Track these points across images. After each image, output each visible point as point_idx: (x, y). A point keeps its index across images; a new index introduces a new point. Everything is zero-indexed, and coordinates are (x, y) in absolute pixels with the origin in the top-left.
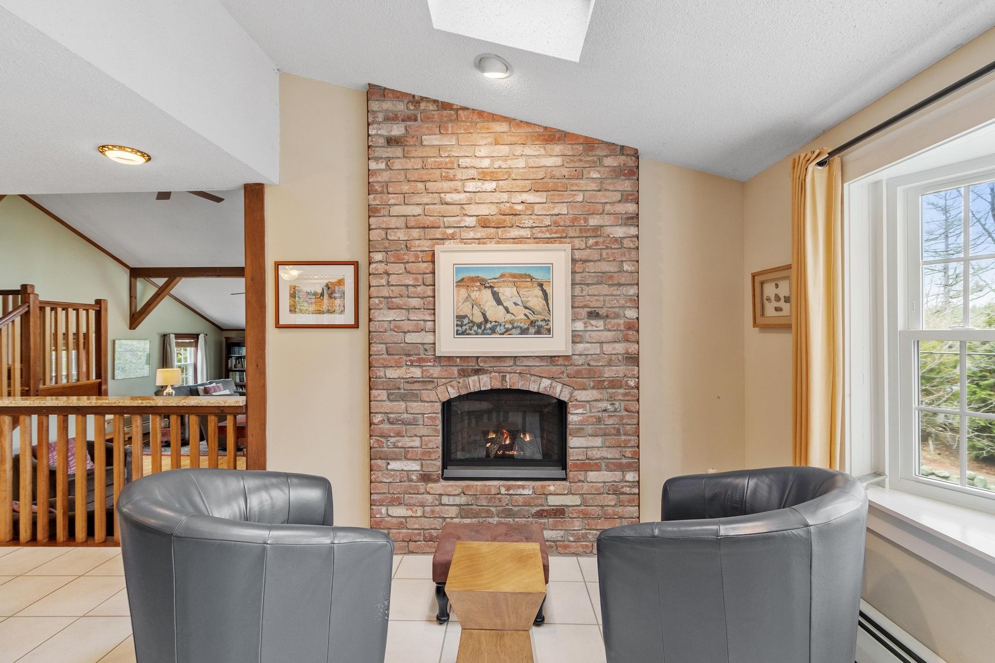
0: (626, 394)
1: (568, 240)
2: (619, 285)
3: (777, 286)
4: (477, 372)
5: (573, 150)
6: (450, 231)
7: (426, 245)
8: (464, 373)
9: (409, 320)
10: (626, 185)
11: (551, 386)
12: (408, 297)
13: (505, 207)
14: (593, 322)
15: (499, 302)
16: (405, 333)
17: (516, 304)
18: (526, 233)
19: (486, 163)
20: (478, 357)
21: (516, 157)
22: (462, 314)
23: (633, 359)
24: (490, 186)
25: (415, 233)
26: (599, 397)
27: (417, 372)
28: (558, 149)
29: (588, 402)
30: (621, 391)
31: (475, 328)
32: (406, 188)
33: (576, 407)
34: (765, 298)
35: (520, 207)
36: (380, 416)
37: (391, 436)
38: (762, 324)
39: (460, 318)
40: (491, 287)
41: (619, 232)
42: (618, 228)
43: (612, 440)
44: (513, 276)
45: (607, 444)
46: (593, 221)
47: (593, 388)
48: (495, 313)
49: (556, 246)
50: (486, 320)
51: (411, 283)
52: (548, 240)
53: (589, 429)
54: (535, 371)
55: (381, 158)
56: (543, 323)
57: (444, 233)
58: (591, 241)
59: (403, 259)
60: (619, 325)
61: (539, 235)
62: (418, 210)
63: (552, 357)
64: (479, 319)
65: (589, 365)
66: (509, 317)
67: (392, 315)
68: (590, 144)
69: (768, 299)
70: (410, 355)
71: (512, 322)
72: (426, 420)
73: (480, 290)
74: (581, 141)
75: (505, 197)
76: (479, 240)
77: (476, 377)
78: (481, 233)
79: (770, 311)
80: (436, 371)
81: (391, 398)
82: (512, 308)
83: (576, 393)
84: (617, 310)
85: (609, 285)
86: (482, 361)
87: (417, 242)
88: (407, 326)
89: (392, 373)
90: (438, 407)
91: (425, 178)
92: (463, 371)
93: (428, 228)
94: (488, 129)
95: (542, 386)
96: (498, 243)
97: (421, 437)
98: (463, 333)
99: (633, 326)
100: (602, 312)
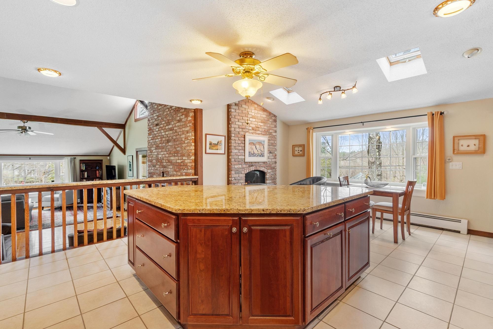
0: (275, 171)
1: (267, 135)
2: (274, 146)
3: (298, 148)
4: (252, 166)
5: (268, 114)
6: (247, 130)
7: (243, 133)
8: (249, 166)
9: (239, 152)
10: (275, 124)
11: (264, 169)
12: (239, 146)
13: (257, 126)
14: (270, 154)
15: (256, 149)
16: (238, 156)
17: (259, 149)
18: (260, 132)
19: (253, 114)
20: (252, 162)
21: (258, 114)
22: (250, 151)
23: (276, 163)
24: (254, 120)
25: (241, 130)
26: (271, 171)
27: (240, 166)
28: (265, 113)
29: (269, 172)
30: (274, 170)
31: (252, 155)
32: (239, 117)
33: (268, 174)
34: (295, 150)
35: (259, 126)
36: (233, 178)
37: (236, 183)
38: (294, 155)
39: (249, 152)
40: (255, 145)
41: (274, 134)
42: (274, 133)
43: (273, 181)
44: (259, 143)
45: (272, 182)
46: (271, 131)
47: (270, 169)
48: (256, 152)
49: (265, 136)
50: (254, 153)
51: (240, 143)
52: (264, 135)
53: (270, 179)
54: (262, 165)
55: (234, 109)
56: (263, 154)
57: (246, 131)
58: (270, 136)
59: (238, 136)
60: (274, 155)
61: (262, 133)
62: (241, 124)
63: (264, 162)
64: (253, 153)
65: (270, 164)
66: (258, 152)
67: (236, 151)
68: (270, 113)
69: (296, 151)
70: (239, 162)
71: (258, 154)
72: (242, 178)
73: (253, 146)
74: (269, 112)
75: (256, 123)
76: (252, 133)
77: (252, 167)
78: (252, 131)
79: (296, 153)
80: (244, 166)
81: (236, 173)
82: (258, 150)
83: (268, 170)
84: (274, 151)
85: (273, 146)
86: (253, 163)
87: (241, 132)
88: (239, 154)
89: (236, 167)
90: (244, 175)
91: (243, 116)
92: (250, 166)
93: (243, 129)
94: (254, 106)
95: (263, 169)
96: (256, 134)
97: (241, 183)
98: (250, 156)
99: (276, 155)
100: (272, 152)
